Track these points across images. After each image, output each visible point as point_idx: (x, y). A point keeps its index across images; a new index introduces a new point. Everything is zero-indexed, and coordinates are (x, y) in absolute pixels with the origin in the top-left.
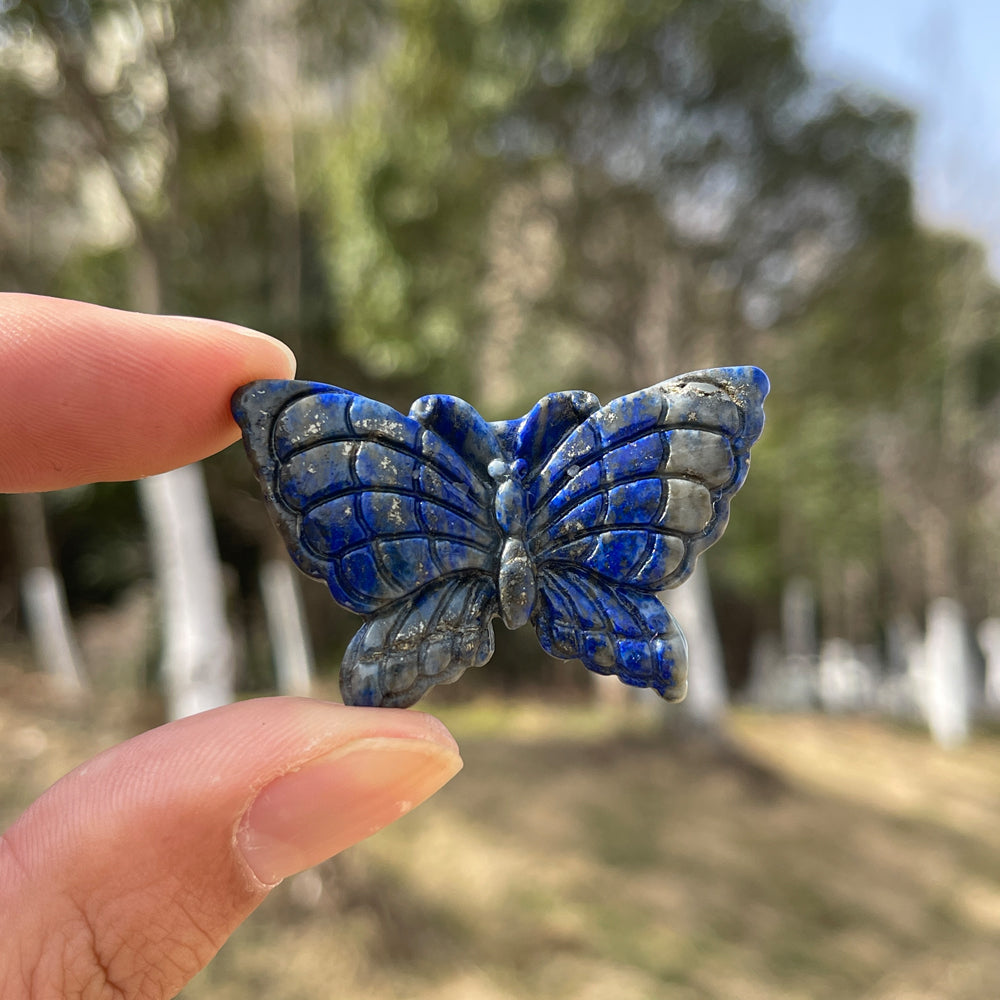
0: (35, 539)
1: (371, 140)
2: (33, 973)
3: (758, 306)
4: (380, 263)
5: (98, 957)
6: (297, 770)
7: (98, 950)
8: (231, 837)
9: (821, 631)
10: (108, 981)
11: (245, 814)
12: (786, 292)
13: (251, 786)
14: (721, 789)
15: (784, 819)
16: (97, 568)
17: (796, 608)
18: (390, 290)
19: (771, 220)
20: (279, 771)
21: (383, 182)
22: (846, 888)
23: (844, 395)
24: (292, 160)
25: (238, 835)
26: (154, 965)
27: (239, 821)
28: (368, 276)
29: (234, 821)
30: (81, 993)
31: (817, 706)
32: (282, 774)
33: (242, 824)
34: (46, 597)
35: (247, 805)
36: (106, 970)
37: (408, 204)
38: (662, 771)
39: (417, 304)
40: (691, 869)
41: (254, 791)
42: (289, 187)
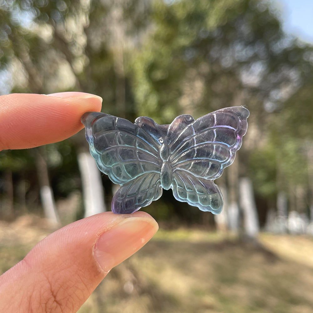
0: (44, 177)
1: (148, 55)
2: (31, 297)
3: (269, 106)
4: (150, 93)
5: (52, 292)
6: (110, 229)
7: (53, 290)
8: (92, 252)
9: (289, 208)
10: (55, 301)
11: (96, 244)
12: (277, 102)
13: (97, 235)
14: (258, 259)
15: (278, 269)
16: (63, 186)
17: (281, 201)
18: (153, 101)
19: (273, 79)
20: (105, 229)
21: (151, 68)
22: (298, 291)
23: (297, 135)
24: (122, 61)
25: (94, 251)
26: (70, 296)
27: (94, 246)
28: (147, 97)
29: (93, 247)
30: (46, 304)
31: (288, 232)
32: (106, 231)
33: (95, 248)
34: (47, 195)
35: (96, 241)
36: (55, 297)
37: (159, 75)
38: (239, 253)
39: (162, 105)
40: (249, 284)
41: (98, 236)
42: (122, 70)
